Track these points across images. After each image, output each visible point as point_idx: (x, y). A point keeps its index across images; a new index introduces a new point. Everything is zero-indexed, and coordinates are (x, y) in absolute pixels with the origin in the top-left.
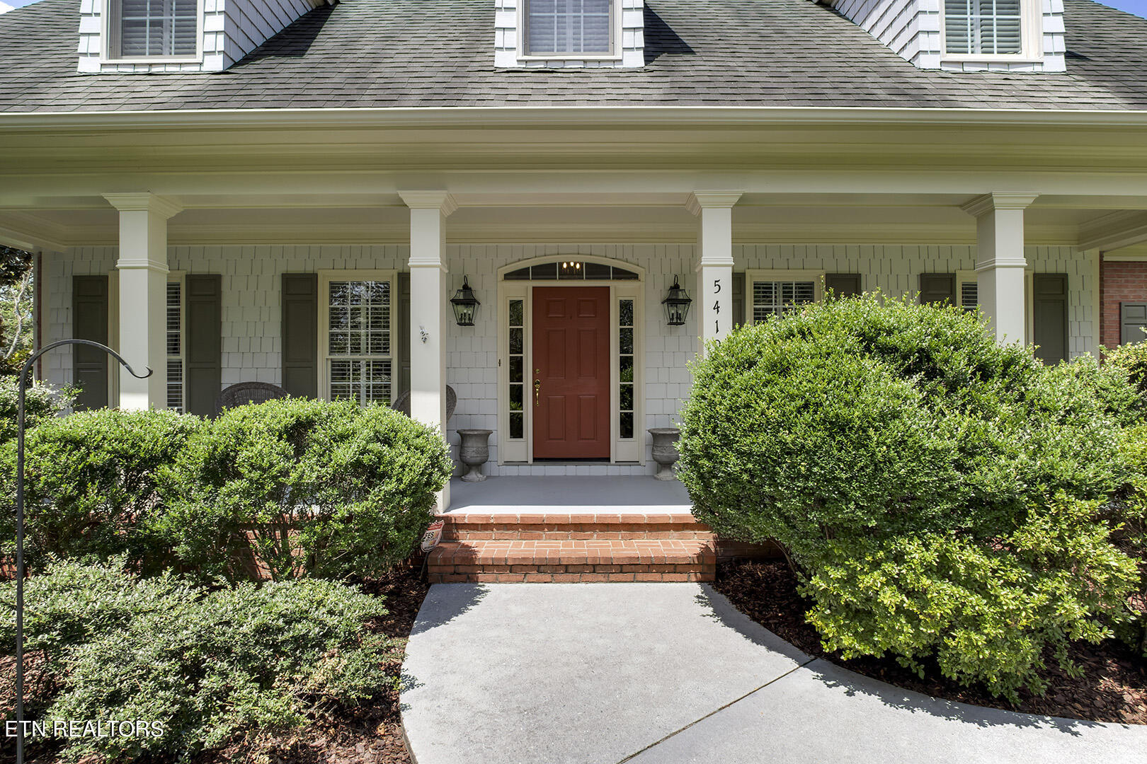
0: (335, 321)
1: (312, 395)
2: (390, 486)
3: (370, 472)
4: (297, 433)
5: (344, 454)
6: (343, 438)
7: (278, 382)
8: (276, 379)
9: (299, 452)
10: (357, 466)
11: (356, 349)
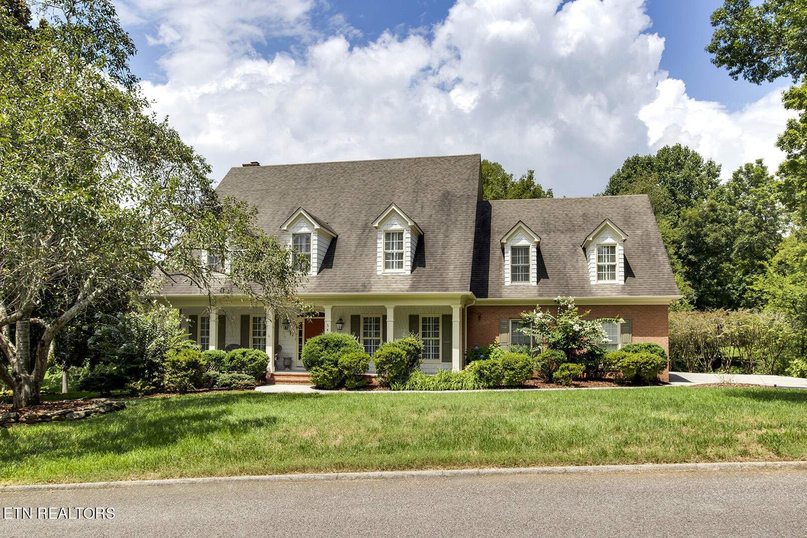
0: (255, 327)
1: (248, 347)
2: (257, 362)
3: (254, 360)
4: (244, 354)
5: (250, 357)
6: (250, 355)
7: (239, 344)
8: (239, 343)
9: (244, 357)
10: (252, 359)
11: (259, 335)
